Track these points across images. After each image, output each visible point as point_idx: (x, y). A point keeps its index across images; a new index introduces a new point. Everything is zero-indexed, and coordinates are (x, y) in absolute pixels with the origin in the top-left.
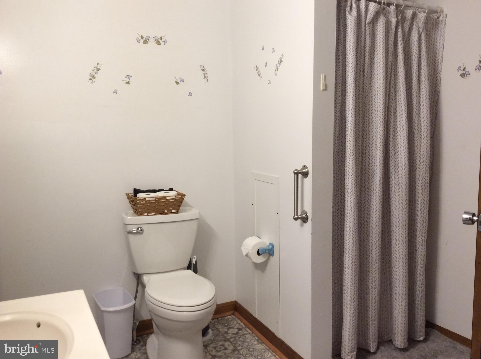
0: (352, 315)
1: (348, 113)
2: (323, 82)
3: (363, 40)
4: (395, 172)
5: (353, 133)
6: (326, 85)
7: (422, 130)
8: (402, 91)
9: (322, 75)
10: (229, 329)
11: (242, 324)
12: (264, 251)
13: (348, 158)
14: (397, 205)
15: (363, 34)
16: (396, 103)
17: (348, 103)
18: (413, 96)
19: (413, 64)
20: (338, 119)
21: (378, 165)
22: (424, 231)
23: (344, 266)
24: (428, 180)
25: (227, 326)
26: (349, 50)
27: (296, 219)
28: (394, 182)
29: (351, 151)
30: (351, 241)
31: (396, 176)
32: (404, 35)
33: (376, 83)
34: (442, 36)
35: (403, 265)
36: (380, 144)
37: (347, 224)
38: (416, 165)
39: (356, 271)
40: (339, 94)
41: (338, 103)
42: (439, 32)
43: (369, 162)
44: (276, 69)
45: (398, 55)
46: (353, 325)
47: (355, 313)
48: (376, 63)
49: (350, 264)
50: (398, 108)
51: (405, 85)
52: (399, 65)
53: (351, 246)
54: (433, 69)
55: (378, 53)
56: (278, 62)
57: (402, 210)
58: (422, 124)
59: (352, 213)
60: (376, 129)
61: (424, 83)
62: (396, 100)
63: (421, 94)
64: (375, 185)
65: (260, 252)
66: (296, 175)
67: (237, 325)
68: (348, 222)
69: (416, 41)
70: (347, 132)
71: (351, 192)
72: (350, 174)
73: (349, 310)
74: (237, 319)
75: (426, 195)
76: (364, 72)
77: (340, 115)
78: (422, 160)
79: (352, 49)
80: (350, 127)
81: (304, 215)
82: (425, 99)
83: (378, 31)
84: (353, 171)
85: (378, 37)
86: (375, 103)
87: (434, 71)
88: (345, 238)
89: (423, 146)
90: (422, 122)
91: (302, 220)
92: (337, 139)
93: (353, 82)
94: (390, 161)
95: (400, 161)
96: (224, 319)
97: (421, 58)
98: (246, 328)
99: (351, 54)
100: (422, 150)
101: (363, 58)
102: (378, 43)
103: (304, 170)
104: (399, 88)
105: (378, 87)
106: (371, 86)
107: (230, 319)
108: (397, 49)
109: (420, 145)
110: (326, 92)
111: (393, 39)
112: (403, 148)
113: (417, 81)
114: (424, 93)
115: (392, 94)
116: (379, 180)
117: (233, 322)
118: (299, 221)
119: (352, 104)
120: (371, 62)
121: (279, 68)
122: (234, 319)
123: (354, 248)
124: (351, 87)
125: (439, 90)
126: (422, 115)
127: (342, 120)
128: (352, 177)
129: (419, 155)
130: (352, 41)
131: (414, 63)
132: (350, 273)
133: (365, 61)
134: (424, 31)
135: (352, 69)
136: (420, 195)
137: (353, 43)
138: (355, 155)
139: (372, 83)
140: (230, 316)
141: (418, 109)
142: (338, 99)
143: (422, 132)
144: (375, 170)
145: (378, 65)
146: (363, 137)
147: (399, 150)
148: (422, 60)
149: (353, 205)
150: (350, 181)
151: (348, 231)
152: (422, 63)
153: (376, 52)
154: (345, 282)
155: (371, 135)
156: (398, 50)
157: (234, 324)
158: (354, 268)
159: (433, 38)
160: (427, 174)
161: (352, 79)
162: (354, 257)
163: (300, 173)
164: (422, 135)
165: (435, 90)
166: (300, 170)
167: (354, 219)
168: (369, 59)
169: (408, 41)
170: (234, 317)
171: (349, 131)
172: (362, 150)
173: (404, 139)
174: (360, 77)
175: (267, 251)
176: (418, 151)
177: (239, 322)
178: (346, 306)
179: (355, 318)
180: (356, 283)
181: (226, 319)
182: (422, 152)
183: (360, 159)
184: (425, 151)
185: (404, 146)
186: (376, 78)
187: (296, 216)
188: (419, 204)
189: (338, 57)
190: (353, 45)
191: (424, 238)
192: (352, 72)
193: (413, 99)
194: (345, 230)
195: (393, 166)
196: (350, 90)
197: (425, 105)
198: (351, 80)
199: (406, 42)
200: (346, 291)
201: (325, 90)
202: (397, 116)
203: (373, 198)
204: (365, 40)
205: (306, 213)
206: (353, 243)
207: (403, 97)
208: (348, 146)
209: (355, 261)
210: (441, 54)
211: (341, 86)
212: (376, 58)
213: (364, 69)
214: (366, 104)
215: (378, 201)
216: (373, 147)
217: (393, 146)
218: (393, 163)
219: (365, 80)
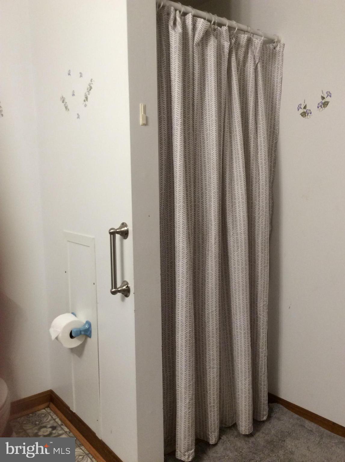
0: (188, 406)
1: (175, 156)
2: (143, 113)
3: (191, 66)
4: (233, 228)
5: (182, 180)
6: (147, 119)
7: (261, 178)
8: (238, 131)
9: (140, 104)
10: (39, 429)
11: (58, 420)
12: (79, 333)
13: (178, 212)
14: (236, 266)
15: (191, 57)
16: (231, 146)
17: (175, 143)
18: (249, 138)
19: (249, 101)
20: (164, 163)
21: (213, 220)
22: (265, 295)
23: (177, 346)
24: (268, 236)
25: (39, 424)
26: (173, 76)
27: (114, 293)
28: (232, 239)
29: (181, 204)
30: (184, 315)
31: (234, 233)
32: (238, 64)
33: (208, 120)
34: (279, 70)
35: (245, 337)
36: (214, 194)
37: (179, 294)
38: (255, 218)
39: (191, 351)
40: (165, 132)
41: (163, 143)
42: (276, 65)
43: (203, 216)
44: (85, 99)
45: (232, 88)
46: (189, 417)
47: (191, 403)
48: (207, 96)
49: (184, 344)
50: (234, 152)
51: (241, 124)
52: (233, 100)
53: (184, 321)
54: (270, 107)
55: (209, 83)
56: (87, 89)
57: (242, 272)
58: (260, 171)
59: (185, 280)
60: (209, 177)
61: (261, 123)
62: (231, 142)
63: (259, 135)
64: (210, 244)
65: (73, 335)
66: (112, 235)
67: (52, 422)
68: (180, 292)
69: (251, 73)
70: (175, 180)
71: (182, 254)
72: (181, 232)
73: (183, 401)
74: (52, 414)
75: (266, 253)
76: (193, 105)
77: (167, 159)
78: (261, 213)
79: (177, 74)
80: (178, 174)
81: (125, 287)
82: (262, 141)
83: (209, 56)
84: (184, 228)
85: (209, 63)
86: (208, 145)
87: (272, 111)
88: (177, 312)
89: (261, 197)
90: (260, 168)
91: (122, 293)
92: (163, 188)
93: (181, 117)
94: (228, 215)
95: (238, 215)
96: (36, 415)
97: (257, 93)
98: (62, 425)
99: (177, 80)
100: (261, 202)
101: (192, 88)
102: (209, 71)
103: (123, 229)
104: (234, 127)
105: (211, 125)
106: (203, 124)
107: (43, 414)
108: (231, 80)
109: (259, 196)
110: (147, 127)
111: (226, 68)
112: (241, 200)
113: (254, 120)
114: (262, 135)
115: (227, 135)
116: (214, 238)
117: (47, 418)
118: (119, 295)
119: (180, 144)
120: (201, 94)
121: (89, 97)
122: (49, 413)
123: (188, 323)
124: (177, 123)
125: (278, 133)
126: (260, 161)
127: (169, 166)
128: (183, 235)
129: (257, 207)
130: (177, 64)
131: (251, 98)
132: (184, 355)
133: (194, 92)
134: (260, 61)
135: (178, 100)
136: (260, 254)
137: (179, 67)
138: (186, 208)
139: (203, 121)
140: (44, 410)
141: (256, 154)
142: (163, 138)
143: (261, 180)
144: (210, 226)
145: (210, 98)
146: (195, 186)
147: (237, 201)
148: (259, 96)
149: (185, 271)
150: (181, 241)
151: (180, 302)
152: (259, 99)
153: (206, 82)
154: (178, 366)
155: (204, 184)
156: (232, 82)
157: (48, 420)
158: (188, 348)
159: (270, 71)
160: (267, 228)
161: (179, 113)
162: (188, 335)
163: (118, 233)
164: (261, 184)
165: (274, 132)
166: (118, 229)
167: (187, 288)
168: (199, 90)
169: (242, 73)
170: (48, 410)
171: (178, 178)
172: (195, 202)
173: (241, 188)
174: (189, 112)
175: (83, 333)
176: (257, 203)
177: (55, 417)
178: (179, 396)
179: (191, 409)
180: (191, 366)
181: (38, 415)
182: (261, 204)
183: (193, 213)
184: (264, 202)
185: (242, 197)
186: (208, 114)
187: (114, 289)
188: (260, 264)
189: (160, 85)
190: (179, 69)
191: (265, 303)
192: (178, 104)
193: (250, 142)
194: (177, 302)
195: (231, 221)
196: (177, 127)
197: (263, 149)
198: (177, 114)
199: (241, 74)
200: (179, 377)
201: (146, 124)
202: (233, 161)
203: (208, 259)
204: (194, 66)
205: (127, 284)
206: (186, 317)
207: (240, 139)
208: (178, 197)
209: (190, 338)
210: (279, 91)
211: (166, 122)
212: (207, 90)
213: (193, 102)
214: (197, 146)
215: (214, 264)
216: (207, 198)
217: (229, 196)
218: (231, 217)
219: (195, 115)
